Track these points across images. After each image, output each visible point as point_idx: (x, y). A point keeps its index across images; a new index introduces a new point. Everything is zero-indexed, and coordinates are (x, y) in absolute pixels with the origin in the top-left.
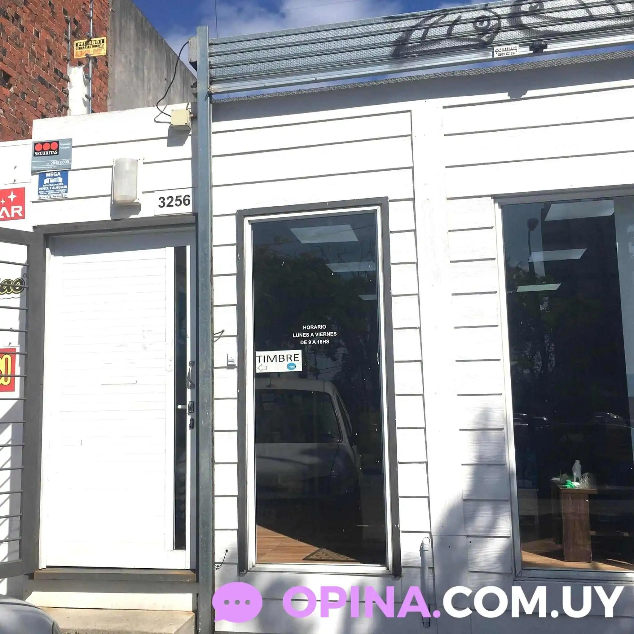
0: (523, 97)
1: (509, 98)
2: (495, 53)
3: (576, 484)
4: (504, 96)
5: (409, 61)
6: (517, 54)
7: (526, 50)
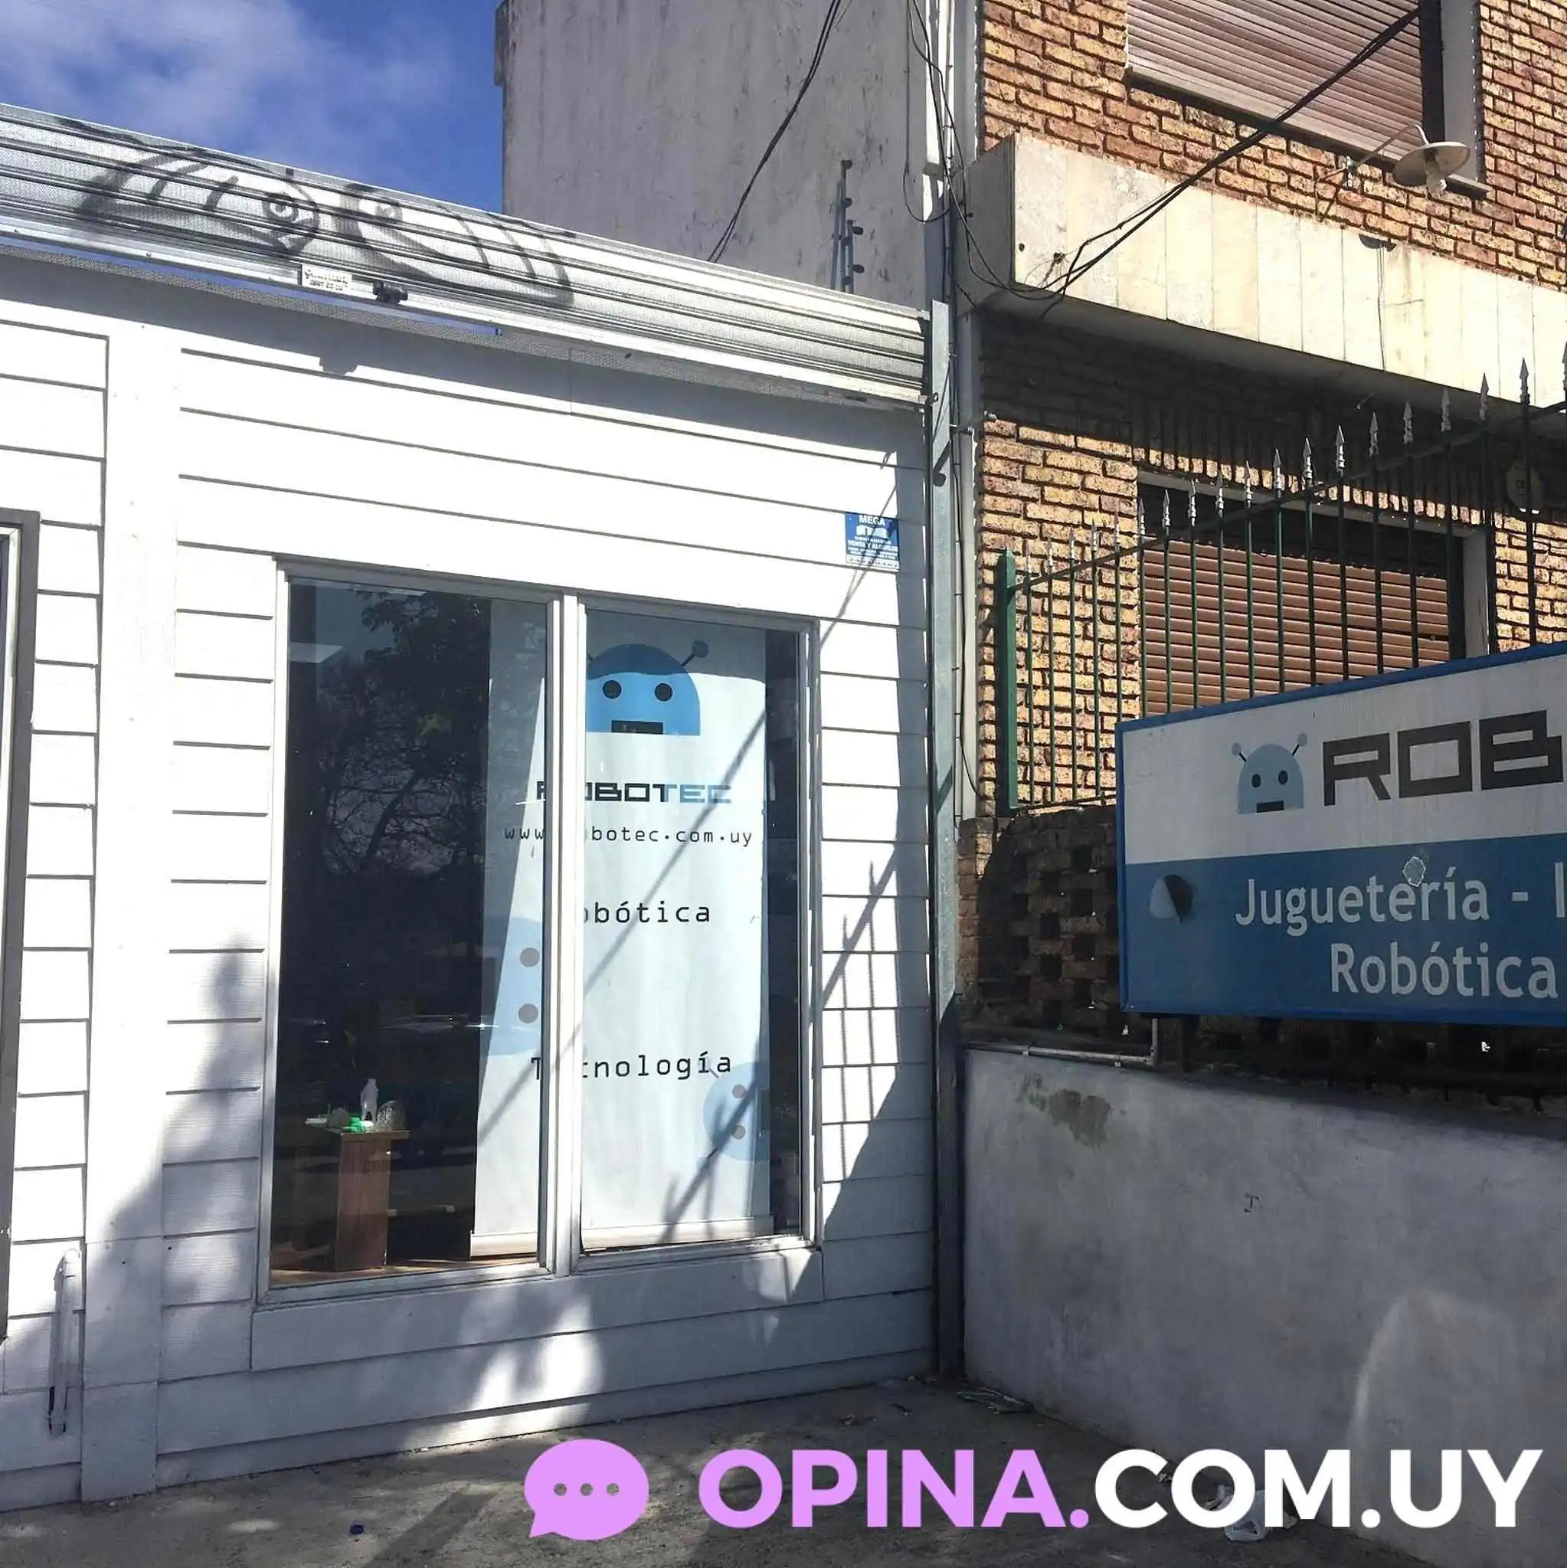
0: (348, 374)
1: (320, 369)
2: (304, 276)
3: (367, 1125)
4: (313, 362)
5: (115, 234)
6: (347, 292)
7: (366, 291)
